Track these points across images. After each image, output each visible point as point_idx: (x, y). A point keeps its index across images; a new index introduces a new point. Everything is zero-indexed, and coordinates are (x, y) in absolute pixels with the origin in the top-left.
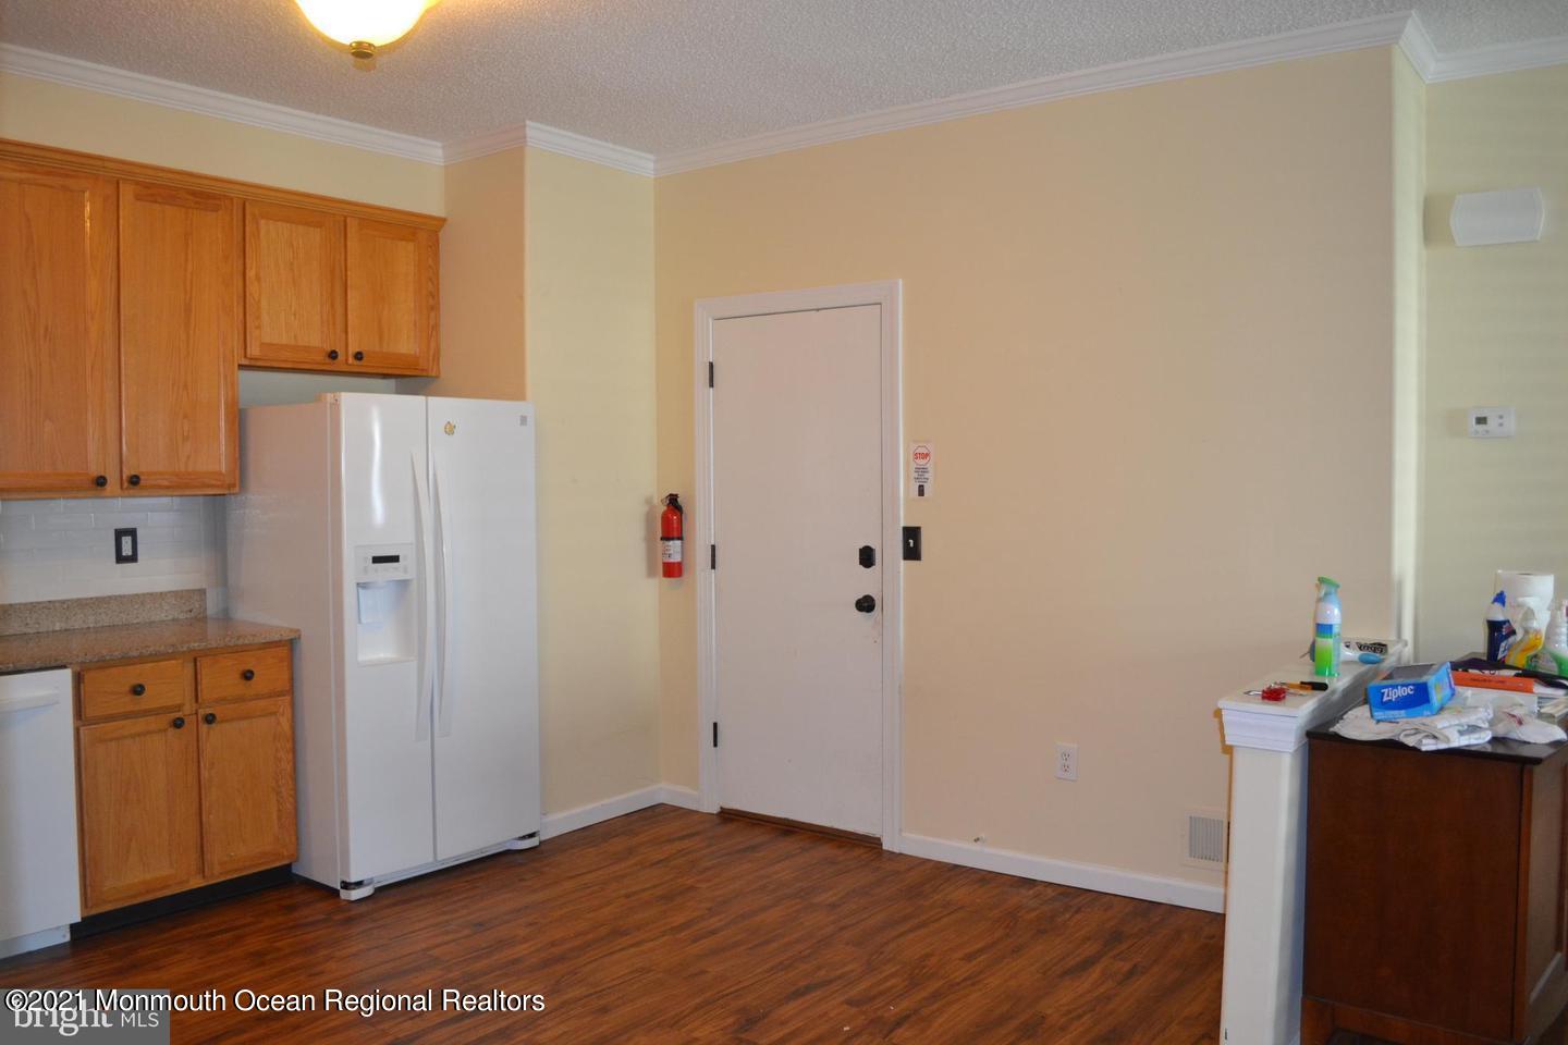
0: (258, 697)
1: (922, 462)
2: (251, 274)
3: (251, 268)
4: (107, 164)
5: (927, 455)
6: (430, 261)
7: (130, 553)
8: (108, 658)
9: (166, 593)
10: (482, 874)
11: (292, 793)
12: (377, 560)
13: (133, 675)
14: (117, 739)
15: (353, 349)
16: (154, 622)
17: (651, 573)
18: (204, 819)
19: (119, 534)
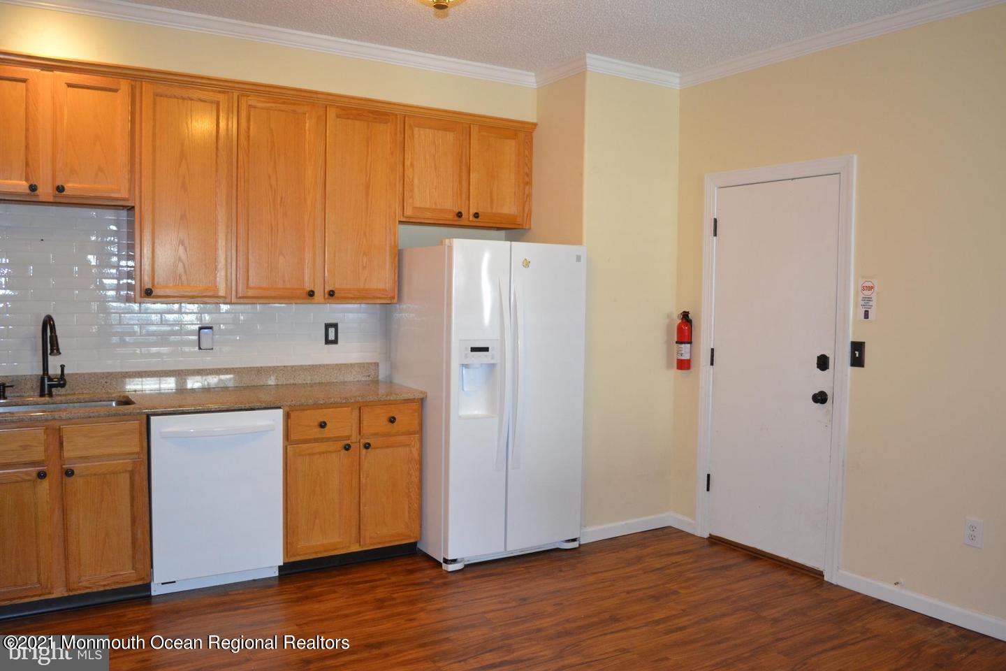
0: (397, 434)
1: (867, 293)
2: (408, 163)
3: (408, 159)
4: (319, 96)
5: (872, 288)
6: (527, 153)
7: (333, 339)
8: (305, 404)
9: (355, 364)
10: (535, 564)
11: (418, 497)
12: (474, 349)
13: (320, 416)
14: (309, 454)
15: (472, 211)
16: (346, 382)
17: (669, 366)
18: (361, 509)
19: (328, 326)
